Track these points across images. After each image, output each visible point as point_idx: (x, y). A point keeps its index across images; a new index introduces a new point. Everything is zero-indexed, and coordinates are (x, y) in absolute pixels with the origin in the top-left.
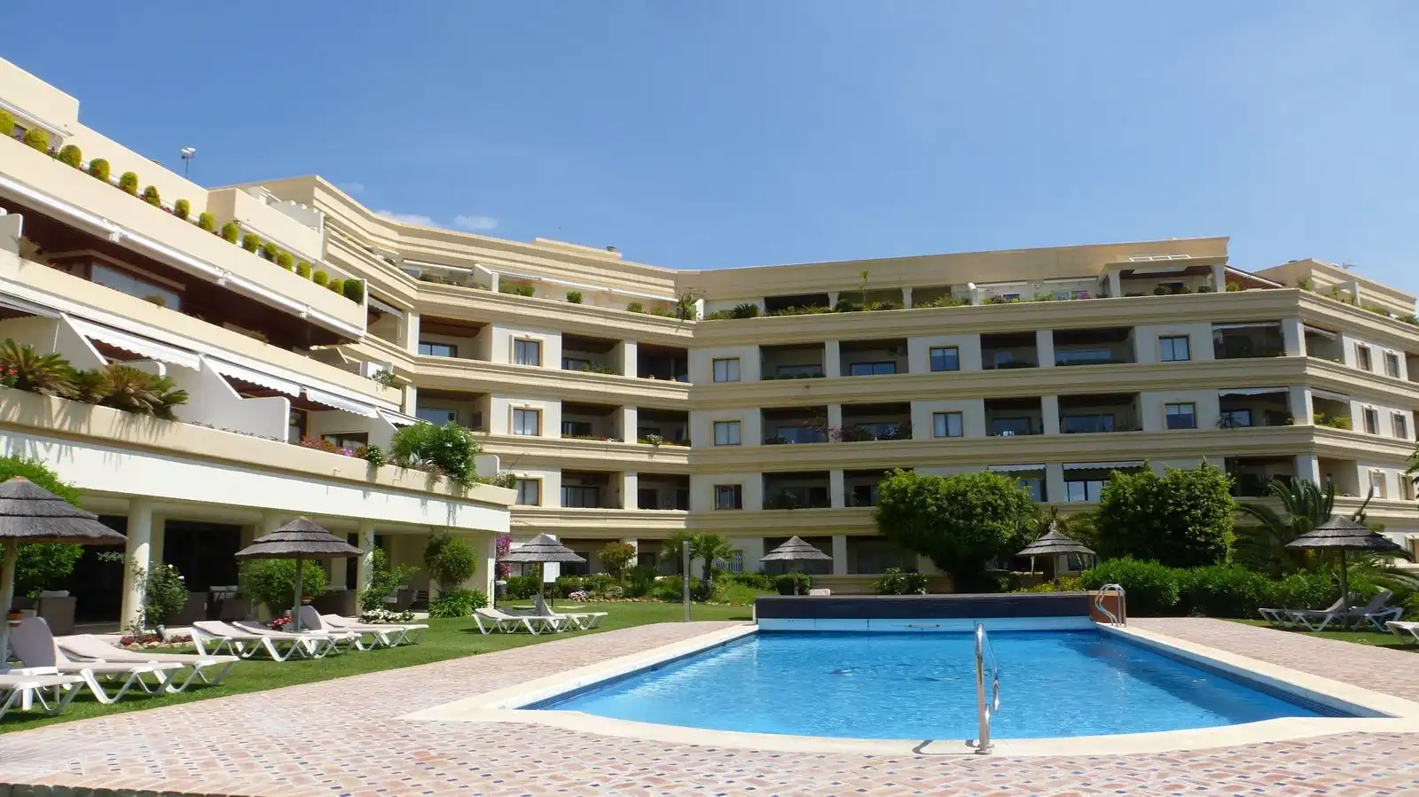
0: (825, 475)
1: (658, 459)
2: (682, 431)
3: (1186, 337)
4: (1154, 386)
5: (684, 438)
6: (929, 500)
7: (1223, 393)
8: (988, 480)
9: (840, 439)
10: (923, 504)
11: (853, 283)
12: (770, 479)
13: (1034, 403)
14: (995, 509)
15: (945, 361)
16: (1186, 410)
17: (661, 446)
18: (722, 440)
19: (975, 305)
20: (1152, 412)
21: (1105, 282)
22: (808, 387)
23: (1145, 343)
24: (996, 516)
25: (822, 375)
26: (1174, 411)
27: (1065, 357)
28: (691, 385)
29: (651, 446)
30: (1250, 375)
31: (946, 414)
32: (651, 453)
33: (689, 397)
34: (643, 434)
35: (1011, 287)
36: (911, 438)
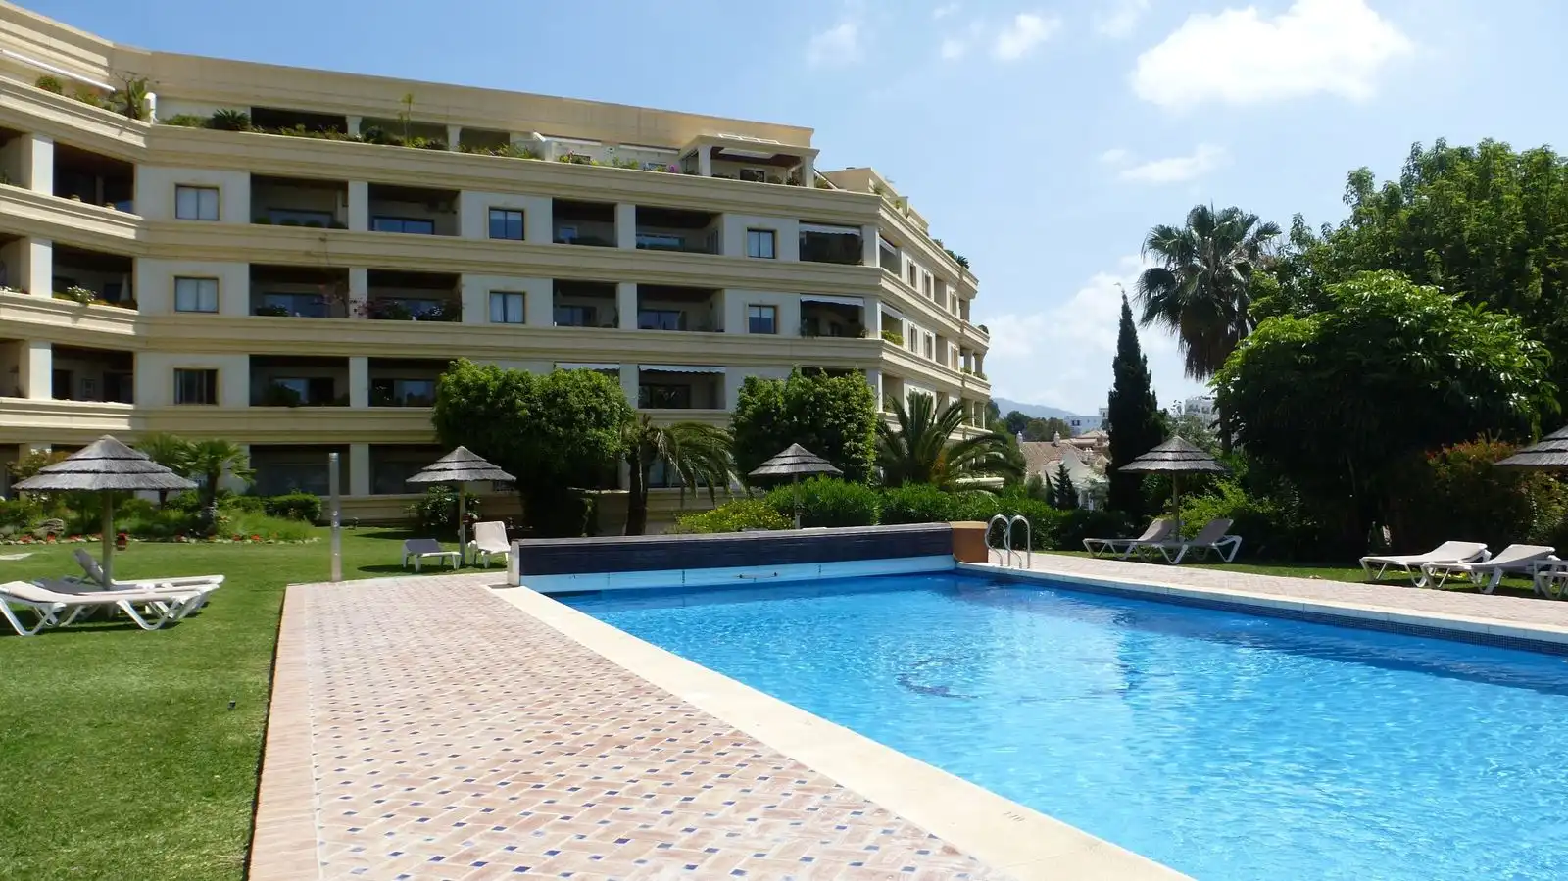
0: (342, 363)
1: (85, 324)
2: (120, 286)
3: (773, 232)
4: (741, 283)
5: (124, 295)
6: (519, 401)
7: (805, 298)
8: (590, 379)
9: (365, 316)
10: (511, 406)
11: (391, 109)
12: (260, 364)
13: (608, 291)
14: (599, 414)
15: (507, 226)
16: (768, 313)
17: (92, 306)
18: (187, 302)
19: (548, 160)
20: (735, 311)
21: (694, 156)
22: (323, 240)
23: (733, 233)
24: (600, 424)
25: (343, 226)
26: (755, 313)
27: (647, 241)
28: (140, 218)
29: (76, 304)
30: (829, 281)
31: (505, 295)
32: (77, 314)
33: (136, 235)
34: (60, 285)
35: (582, 146)
36: (460, 321)
